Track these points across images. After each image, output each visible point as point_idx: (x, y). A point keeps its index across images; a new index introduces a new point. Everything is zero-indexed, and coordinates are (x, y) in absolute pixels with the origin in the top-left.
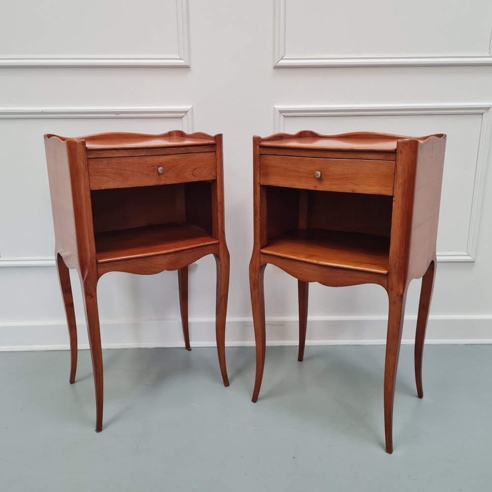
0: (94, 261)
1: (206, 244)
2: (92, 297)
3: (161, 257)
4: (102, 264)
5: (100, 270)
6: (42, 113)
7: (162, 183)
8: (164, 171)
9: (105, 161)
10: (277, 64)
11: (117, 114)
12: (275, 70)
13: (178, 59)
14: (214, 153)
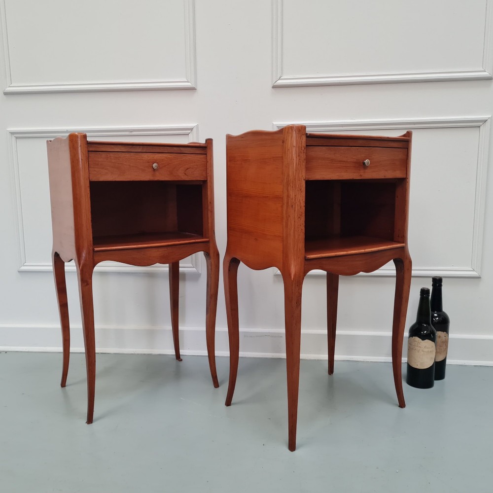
0: (91, 248)
1: (197, 240)
2: (88, 284)
3: (154, 250)
4: (98, 253)
5: (96, 258)
6: (67, 131)
7: (156, 179)
8: (159, 168)
9: (104, 155)
10: (275, 84)
11: (131, 132)
12: (273, 90)
13: (185, 82)
14: (205, 156)
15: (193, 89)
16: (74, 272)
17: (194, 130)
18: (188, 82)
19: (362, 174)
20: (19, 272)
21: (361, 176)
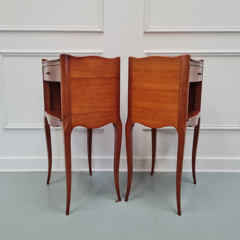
6: (32, 53)
10: (145, 31)
12: (144, 34)
13: (98, 28)
15: (102, 32)
17: (102, 54)
20: (4, 129)
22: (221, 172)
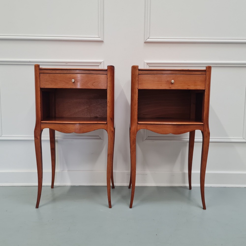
0: (40, 121)
4: (43, 124)
5: (42, 126)
7: (74, 87)
10: (146, 41)
11: (67, 63)
12: (145, 44)
14: (106, 75)
15: (102, 42)
16: (33, 140)
17: (102, 63)
18: (99, 38)
19: (171, 87)
21: (170, 88)
22: (225, 187)
